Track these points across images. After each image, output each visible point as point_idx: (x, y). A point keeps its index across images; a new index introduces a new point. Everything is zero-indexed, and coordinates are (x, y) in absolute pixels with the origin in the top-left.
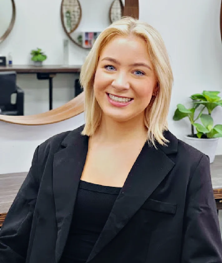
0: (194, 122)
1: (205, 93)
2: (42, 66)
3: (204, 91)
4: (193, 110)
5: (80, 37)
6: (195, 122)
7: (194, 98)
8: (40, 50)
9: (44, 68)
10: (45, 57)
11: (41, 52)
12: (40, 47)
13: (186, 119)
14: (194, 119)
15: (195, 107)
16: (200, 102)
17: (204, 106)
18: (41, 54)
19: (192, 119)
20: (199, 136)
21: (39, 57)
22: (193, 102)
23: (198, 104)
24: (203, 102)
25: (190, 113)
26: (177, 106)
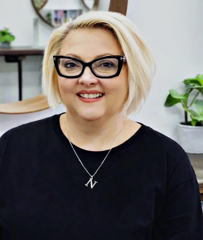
0: (187, 108)
1: (200, 77)
2: (9, 47)
3: (198, 75)
4: (187, 95)
5: (49, 15)
6: (189, 109)
7: (187, 82)
8: (8, 29)
9: (12, 49)
10: (13, 37)
11: (9, 31)
12: (7, 27)
13: (179, 105)
14: (188, 105)
15: (188, 92)
16: (194, 87)
17: (198, 91)
18: (9, 34)
19: (185, 105)
20: (194, 123)
21: (7, 37)
22: (186, 87)
23: (192, 89)
24: (197, 86)
25: (183, 99)
26: (170, 91)
